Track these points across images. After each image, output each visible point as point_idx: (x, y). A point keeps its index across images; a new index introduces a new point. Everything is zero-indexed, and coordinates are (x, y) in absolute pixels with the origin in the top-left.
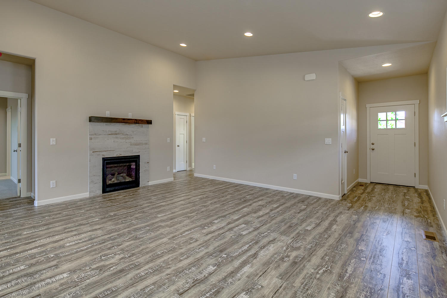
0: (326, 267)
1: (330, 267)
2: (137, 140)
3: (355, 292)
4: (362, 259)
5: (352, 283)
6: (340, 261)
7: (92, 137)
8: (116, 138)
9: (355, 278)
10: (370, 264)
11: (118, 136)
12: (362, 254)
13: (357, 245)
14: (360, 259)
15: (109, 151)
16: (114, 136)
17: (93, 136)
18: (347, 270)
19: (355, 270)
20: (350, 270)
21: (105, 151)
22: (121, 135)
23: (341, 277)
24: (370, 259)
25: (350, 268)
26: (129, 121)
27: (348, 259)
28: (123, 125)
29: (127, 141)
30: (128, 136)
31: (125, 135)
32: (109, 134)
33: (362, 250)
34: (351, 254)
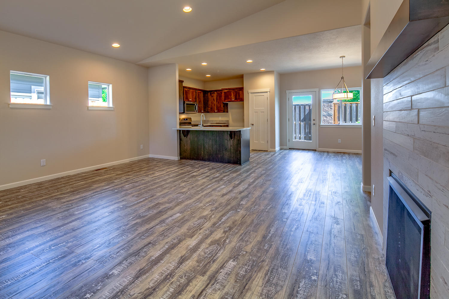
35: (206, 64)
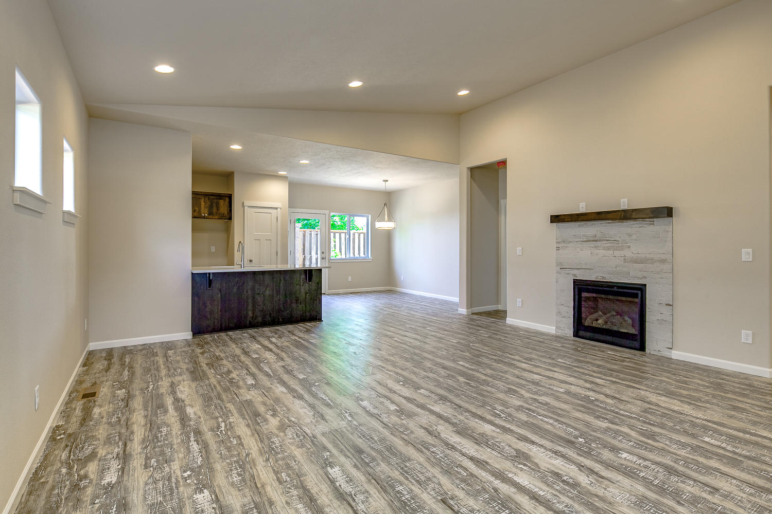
0: (223, 431)
1: (219, 434)
2: (640, 252)
3: (174, 429)
4: (189, 473)
5: (181, 434)
6: (215, 449)
7: (560, 245)
8: (596, 247)
9: (182, 441)
10: (172, 472)
11: (598, 244)
12: (195, 482)
13: (216, 496)
14: (192, 470)
15: (583, 270)
16: (593, 244)
17: (562, 243)
18: (198, 444)
19: (188, 450)
20: (195, 447)
21: (577, 269)
22: (605, 242)
23: (198, 433)
24: (177, 482)
25: (196, 448)
26: (609, 216)
27: (208, 458)
28: (608, 223)
29: (617, 253)
30: (619, 244)
31: (613, 243)
32: (584, 241)
33: (201, 491)
34: (211, 470)
35: (240, 148)
